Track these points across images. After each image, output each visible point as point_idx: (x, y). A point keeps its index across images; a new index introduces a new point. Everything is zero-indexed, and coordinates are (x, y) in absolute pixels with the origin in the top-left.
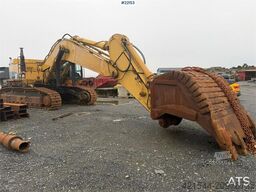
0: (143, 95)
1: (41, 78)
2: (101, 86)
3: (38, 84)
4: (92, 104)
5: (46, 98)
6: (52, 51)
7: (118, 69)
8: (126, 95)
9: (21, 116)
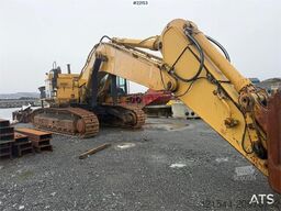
0: (231, 124)
1: (77, 96)
2: (151, 104)
3: (74, 103)
4: (139, 128)
5: (80, 121)
6: (88, 61)
7: (177, 78)
8: (183, 115)
9: (43, 149)
